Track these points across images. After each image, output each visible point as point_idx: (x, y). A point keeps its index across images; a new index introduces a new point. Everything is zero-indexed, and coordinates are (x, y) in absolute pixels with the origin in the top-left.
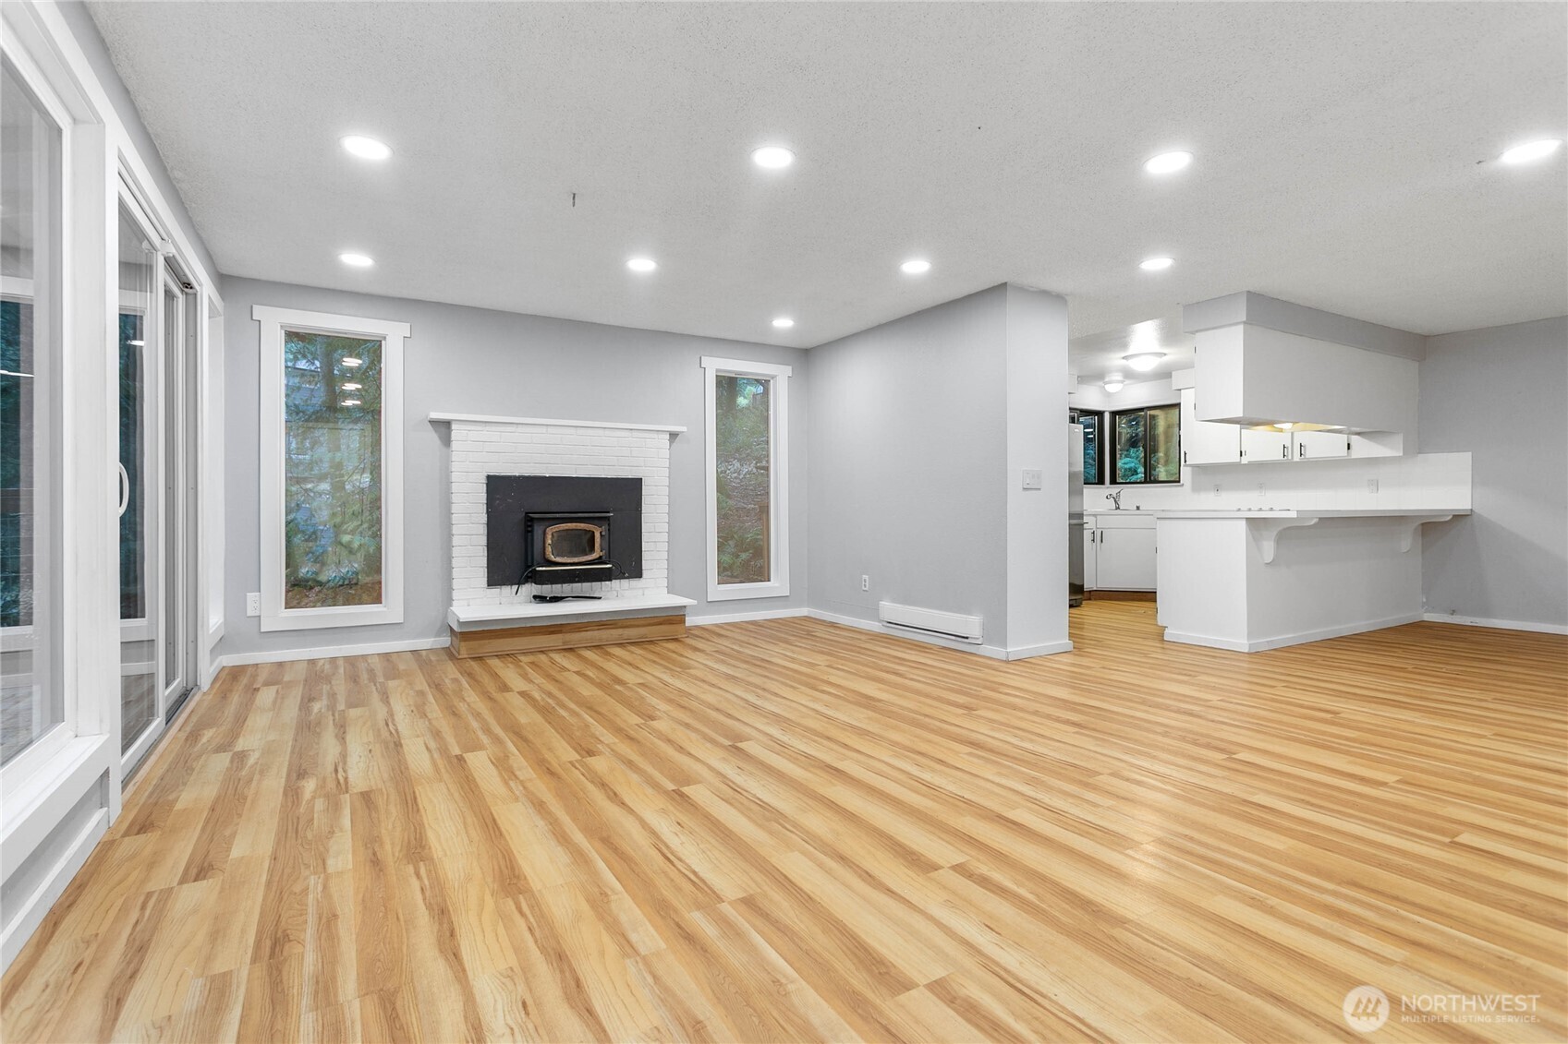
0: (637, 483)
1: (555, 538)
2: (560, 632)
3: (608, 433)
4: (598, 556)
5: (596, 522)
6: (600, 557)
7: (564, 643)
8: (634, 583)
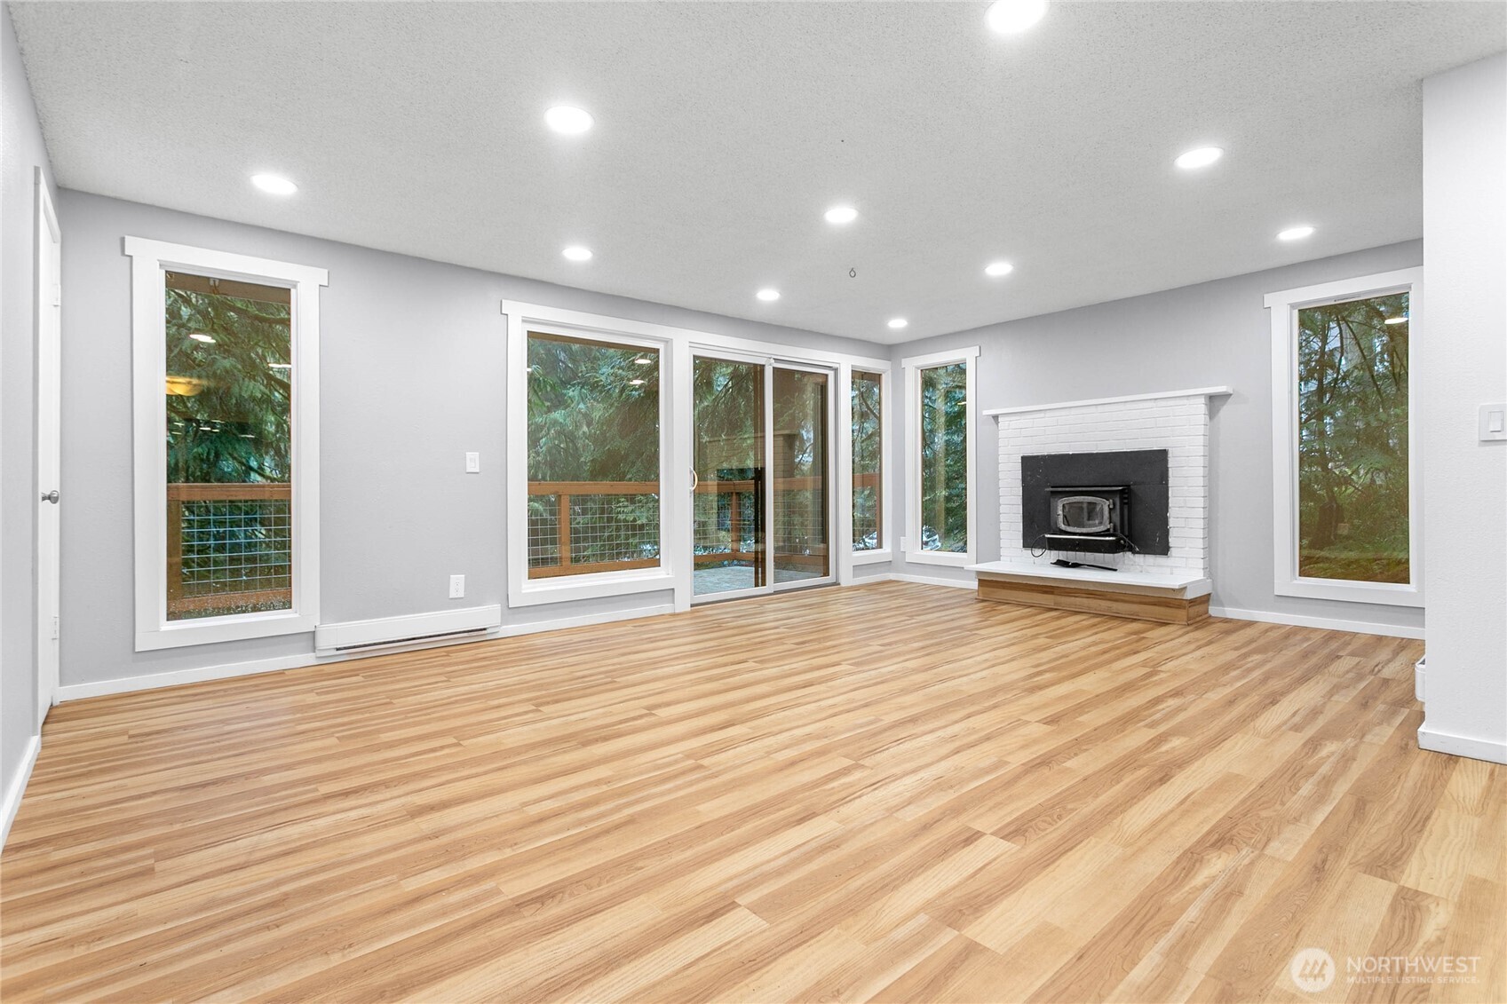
0: (1161, 456)
1: (1067, 510)
2: (1052, 593)
3: (1128, 406)
4: (1105, 529)
5: (1106, 495)
6: (1108, 530)
7: (1055, 604)
8: (1160, 560)
